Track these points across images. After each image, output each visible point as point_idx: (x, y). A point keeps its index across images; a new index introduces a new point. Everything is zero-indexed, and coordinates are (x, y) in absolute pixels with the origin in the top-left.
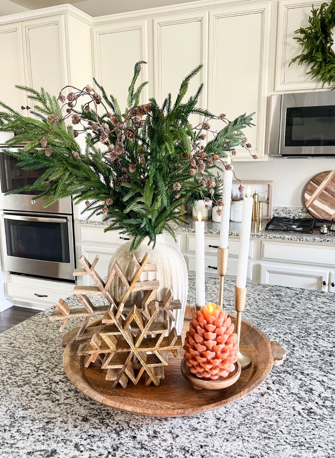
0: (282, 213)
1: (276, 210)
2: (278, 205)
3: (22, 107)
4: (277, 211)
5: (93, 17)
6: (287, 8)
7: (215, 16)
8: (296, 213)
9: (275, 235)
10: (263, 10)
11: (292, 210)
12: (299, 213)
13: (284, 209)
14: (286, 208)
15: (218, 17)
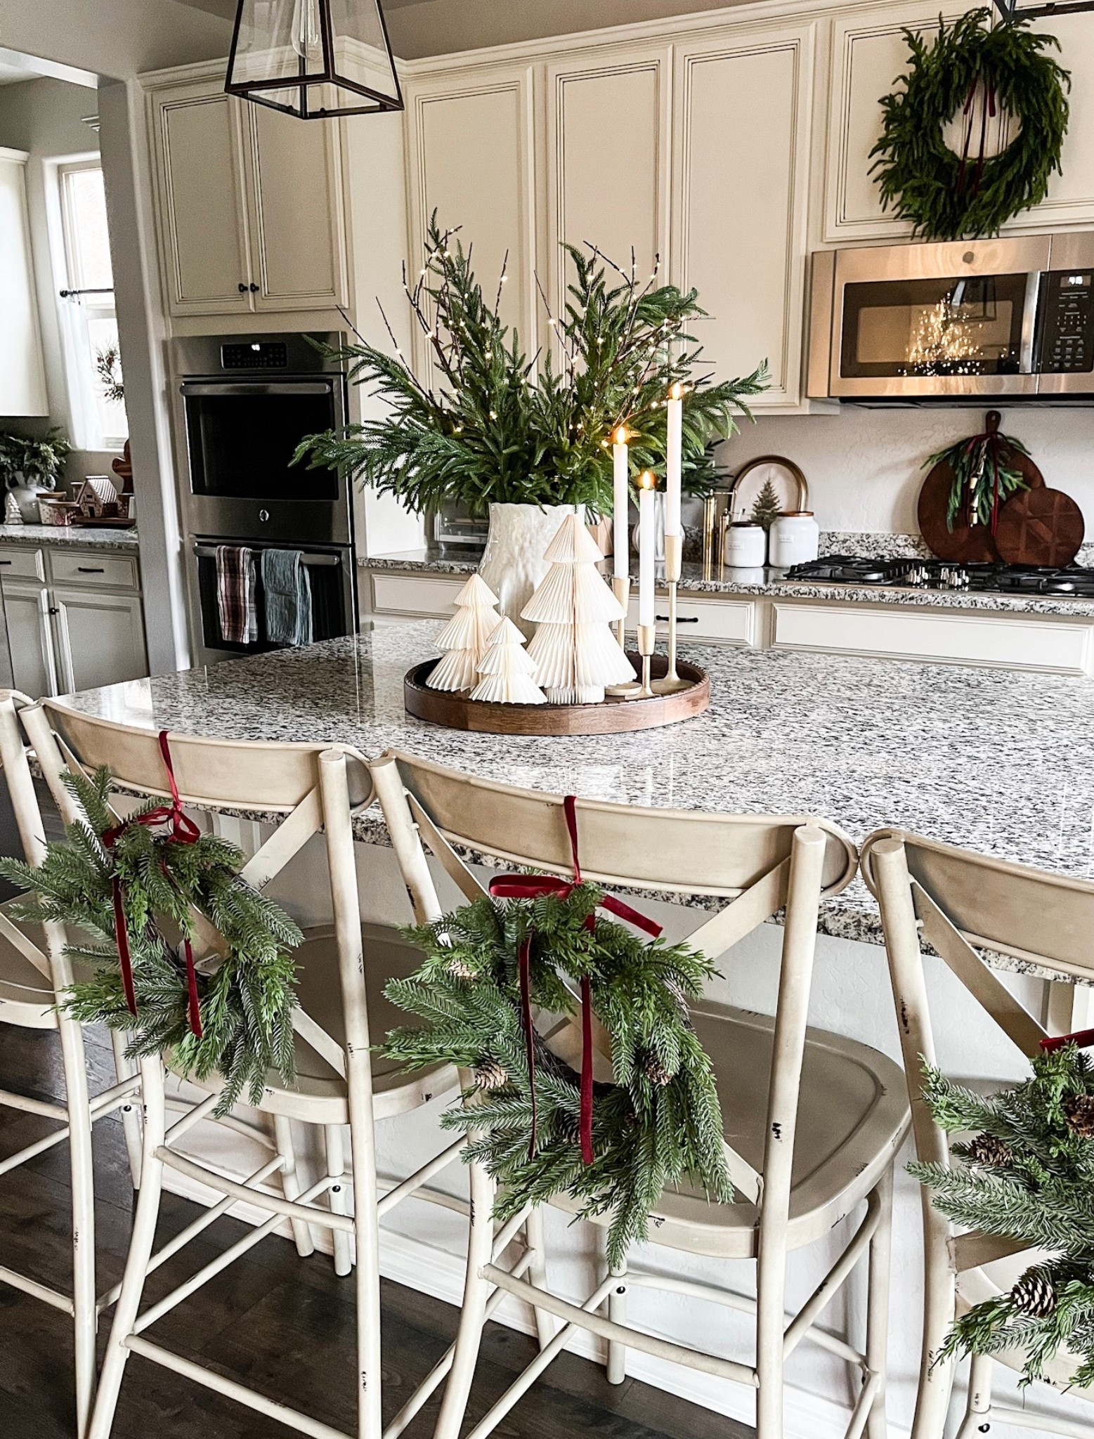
0: (858, 550)
1: (845, 541)
2: (850, 530)
3: (241, 285)
4: (847, 544)
5: (406, 59)
6: (852, 37)
7: (687, 58)
8: (890, 548)
9: (797, 588)
10: (797, 42)
11: (882, 540)
12: (898, 549)
13: (864, 538)
14: (868, 536)
15: (694, 60)
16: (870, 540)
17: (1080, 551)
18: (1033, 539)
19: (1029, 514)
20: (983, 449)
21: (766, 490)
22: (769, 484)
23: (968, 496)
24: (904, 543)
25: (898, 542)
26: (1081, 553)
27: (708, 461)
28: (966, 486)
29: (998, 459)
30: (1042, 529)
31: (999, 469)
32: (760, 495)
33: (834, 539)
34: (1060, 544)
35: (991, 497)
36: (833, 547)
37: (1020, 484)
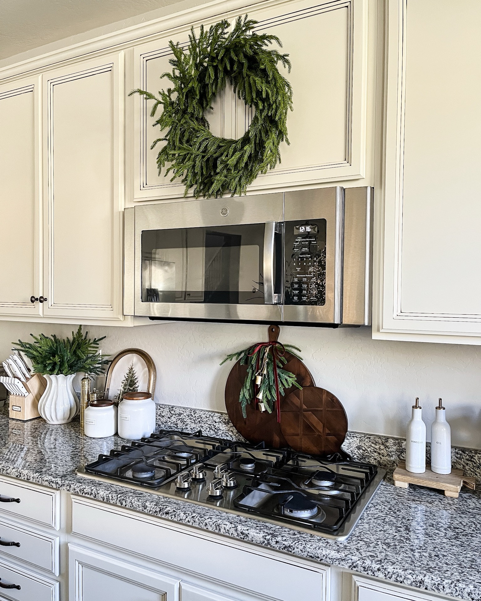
6: (145, 59)
10: (112, 65)
15: (54, 83)
16: (196, 415)
17: (346, 440)
18: (309, 428)
19: (305, 407)
20: (266, 354)
21: (130, 373)
22: (132, 369)
23: (255, 389)
24: (219, 420)
25: (215, 418)
26: (346, 442)
27: (96, 351)
28: (254, 381)
29: (277, 361)
30: (314, 420)
31: (278, 371)
32: (126, 376)
33: (173, 412)
34: (329, 434)
35: (273, 392)
36: (172, 418)
37: (294, 383)
